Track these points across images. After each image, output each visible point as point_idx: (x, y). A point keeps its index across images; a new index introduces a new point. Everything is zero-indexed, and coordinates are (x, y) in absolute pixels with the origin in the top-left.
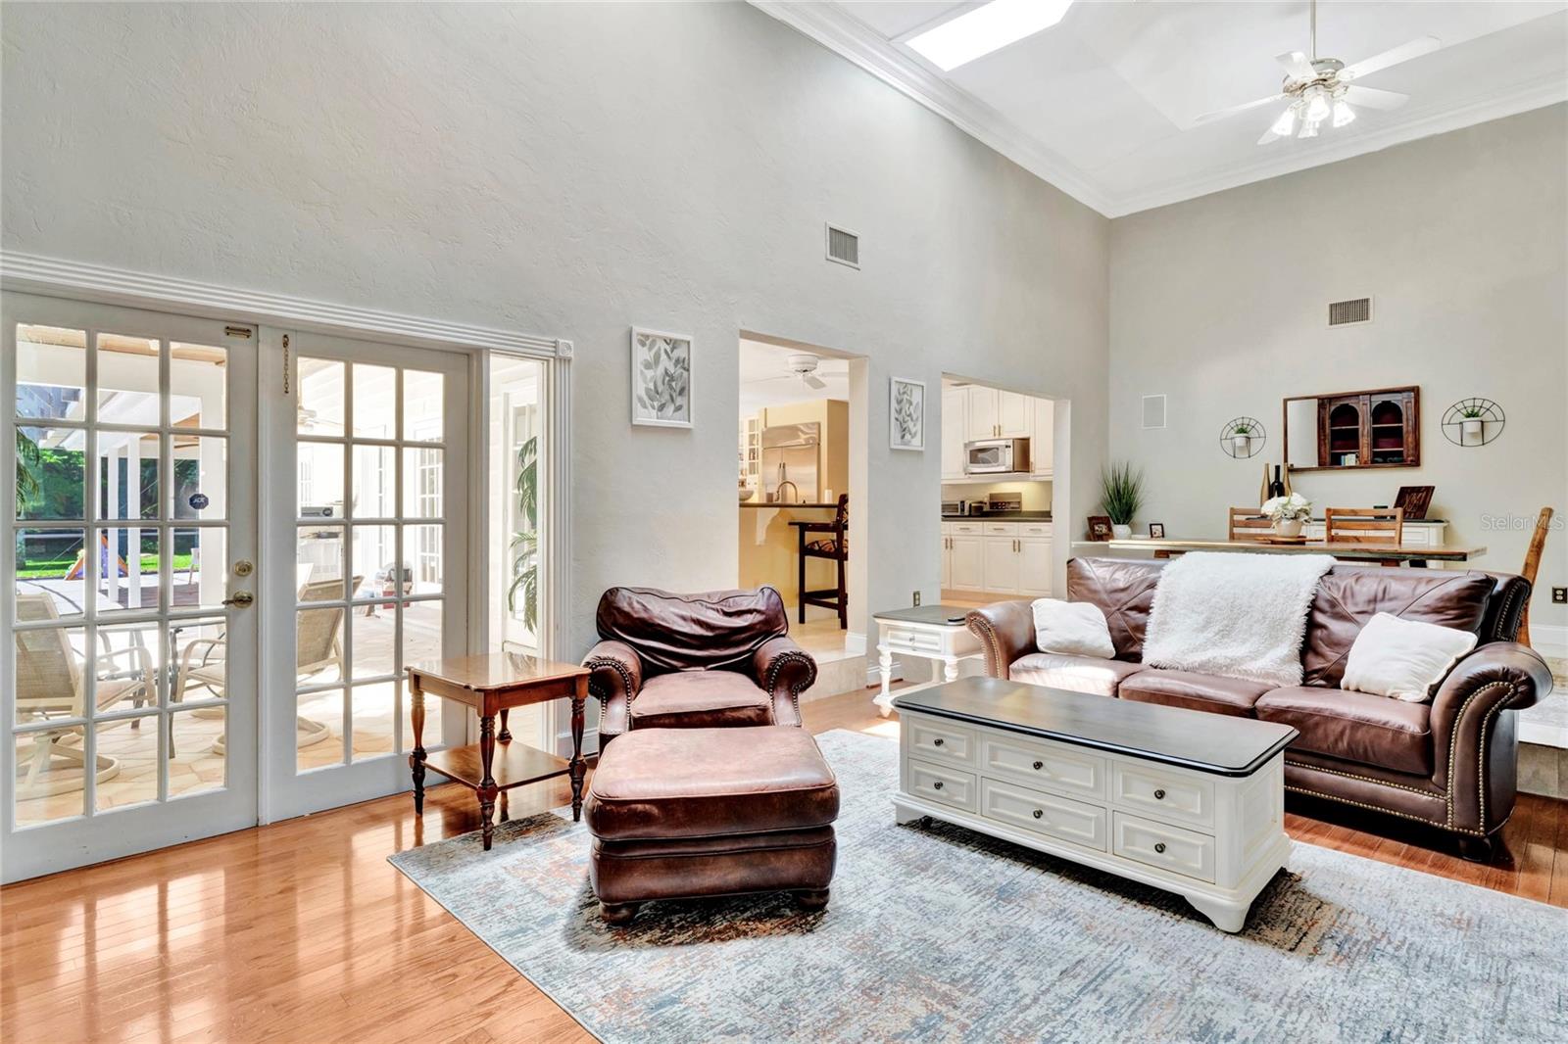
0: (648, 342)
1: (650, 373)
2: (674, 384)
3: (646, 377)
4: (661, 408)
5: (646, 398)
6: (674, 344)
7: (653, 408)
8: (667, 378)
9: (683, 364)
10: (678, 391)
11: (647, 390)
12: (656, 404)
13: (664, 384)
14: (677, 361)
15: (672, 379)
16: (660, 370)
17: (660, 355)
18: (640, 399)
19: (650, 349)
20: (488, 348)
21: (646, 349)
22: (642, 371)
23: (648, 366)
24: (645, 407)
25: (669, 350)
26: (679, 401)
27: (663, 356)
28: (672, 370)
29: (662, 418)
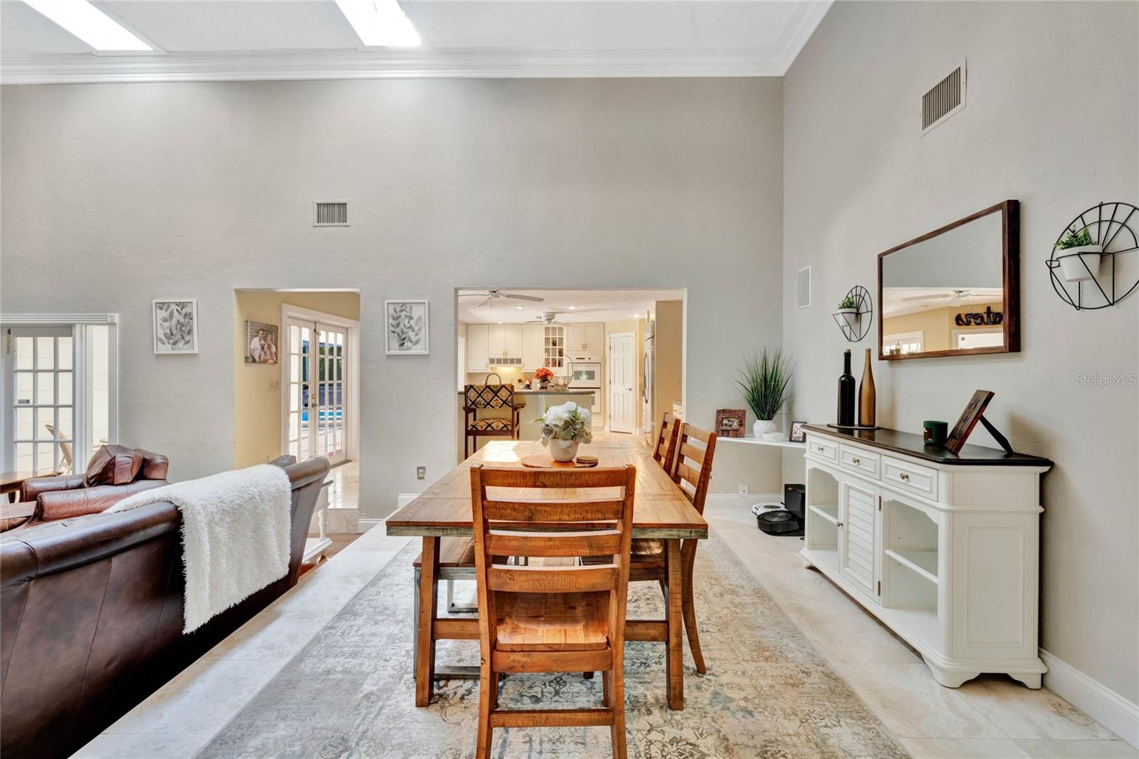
0: (165, 307)
1: (166, 324)
2: (184, 329)
3: (164, 327)
4: (175, 343)
5: (164, 339)
6: (183, 305)
7: (169, 343)
8: (179, 326)
9: (189, 316)
10: (187, 332)
11: (165, 335)
12: (171, 341)
13: (176, 329)
14: (186, 315)
15: (182, 325)
16: (174, 321)
17: (173, 313)
18: (161, 340)
19: (166, 310)
20: (75, 324)
21: (163, 311)
22: (161, 324)
23: (165, 320)
24: (164, 344)
25: (180, 310)
26: (187, 338)
27: (176, 313)
28: (182, 320)
29: (175, 349)
